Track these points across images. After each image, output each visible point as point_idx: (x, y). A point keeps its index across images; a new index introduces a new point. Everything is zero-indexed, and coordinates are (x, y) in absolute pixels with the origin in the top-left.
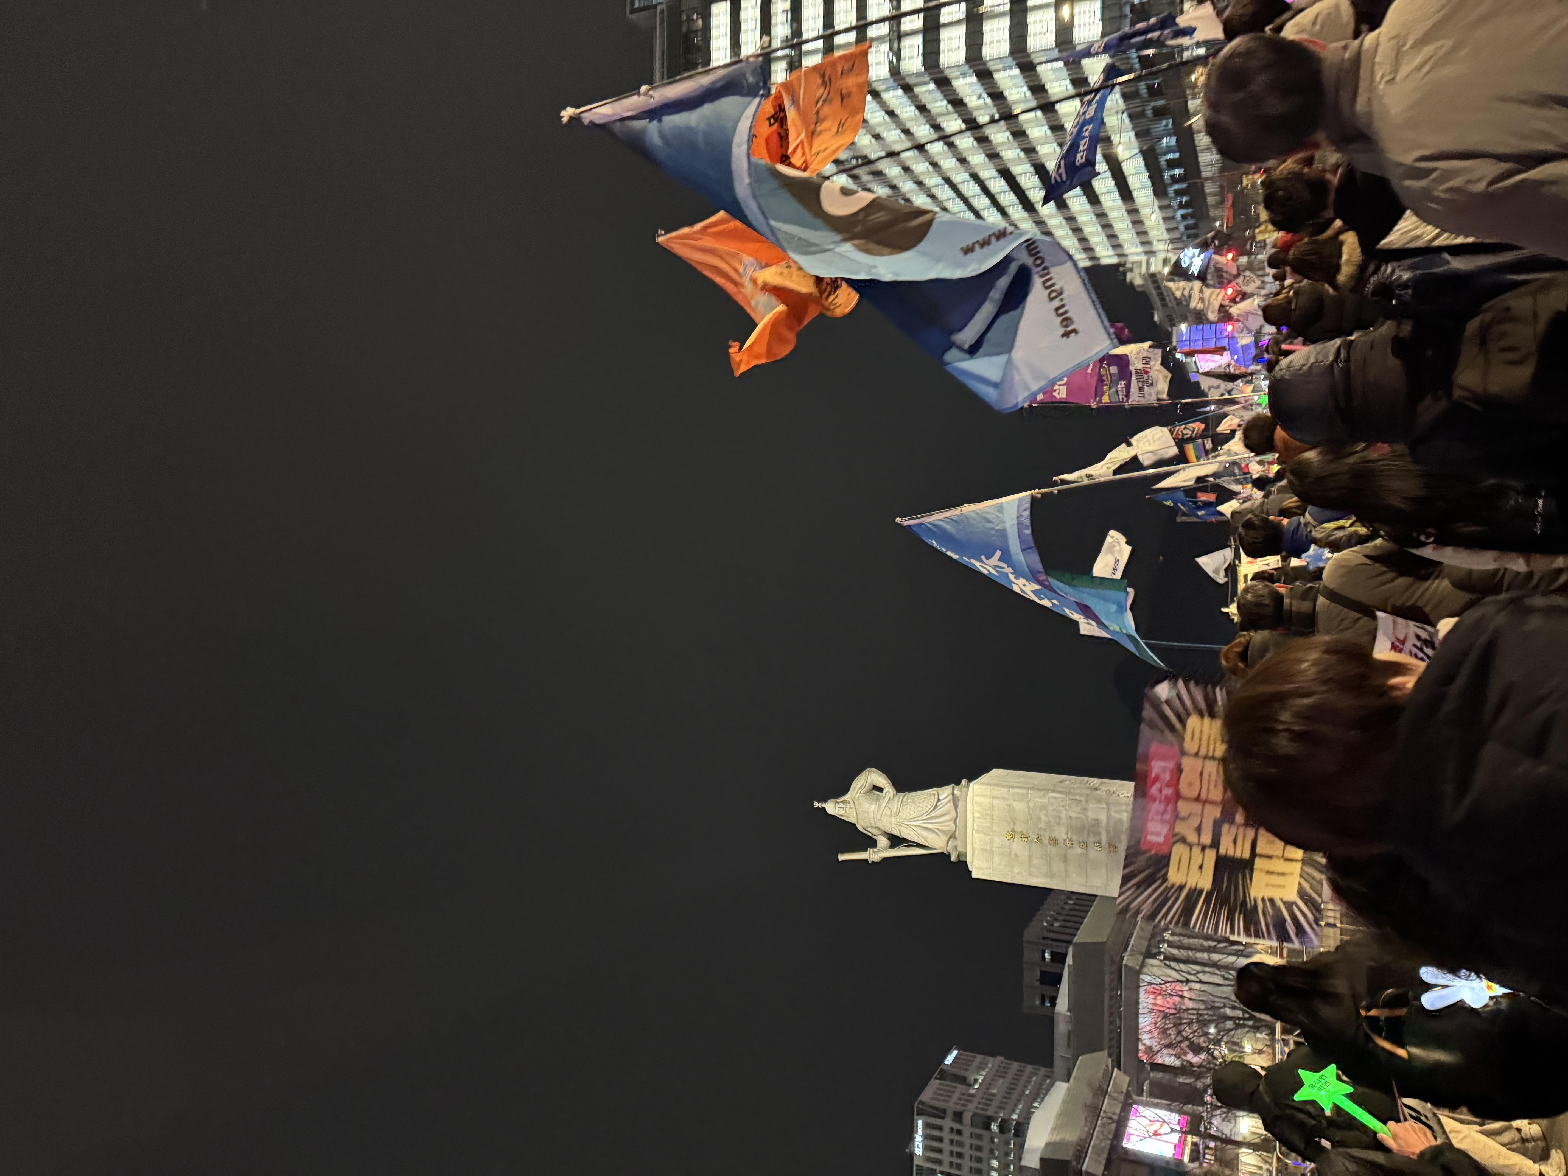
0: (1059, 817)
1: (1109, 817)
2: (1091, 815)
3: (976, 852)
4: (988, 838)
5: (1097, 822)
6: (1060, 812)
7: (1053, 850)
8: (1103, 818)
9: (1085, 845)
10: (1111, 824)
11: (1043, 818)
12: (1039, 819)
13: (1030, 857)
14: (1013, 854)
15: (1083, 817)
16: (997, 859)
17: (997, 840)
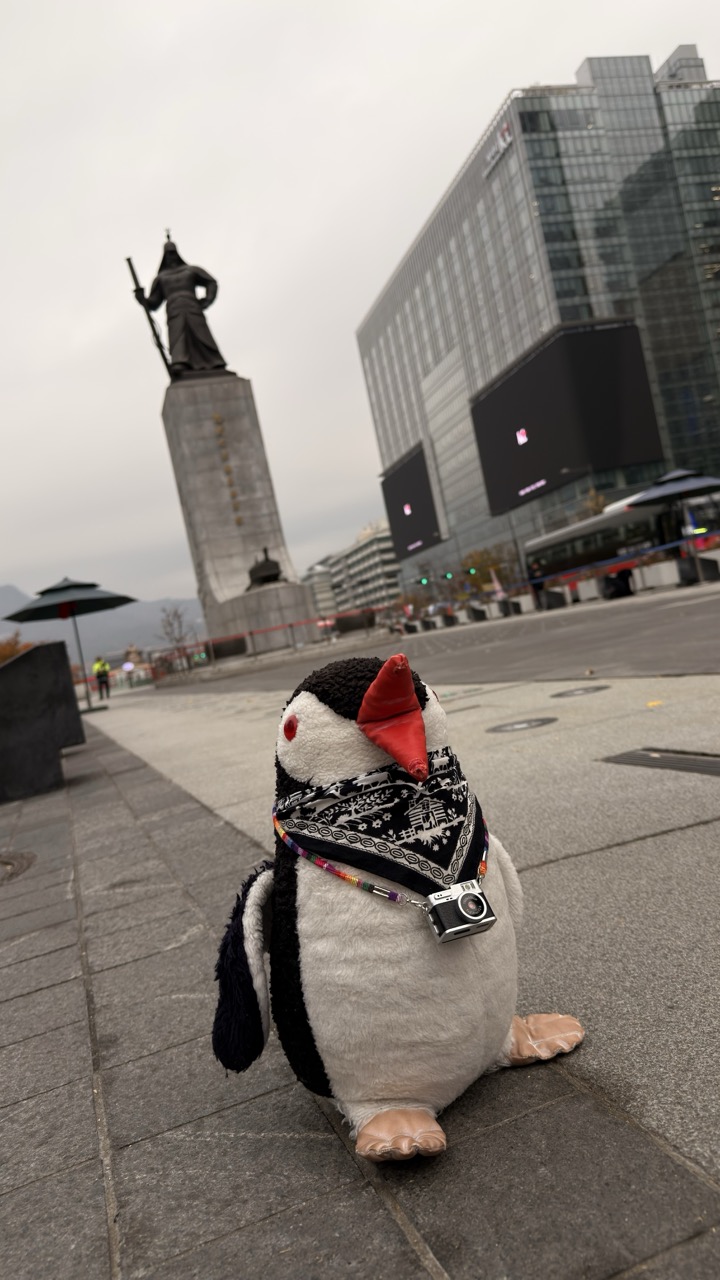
1: (259, 499)
3: (191, 389)
4: (208, 398)
7: (217, 458)
10: (256, 502)
12: (239, 441)
14: (200, 423)
15: (254, 478)
16: (191, 409)
17: (210, 406)
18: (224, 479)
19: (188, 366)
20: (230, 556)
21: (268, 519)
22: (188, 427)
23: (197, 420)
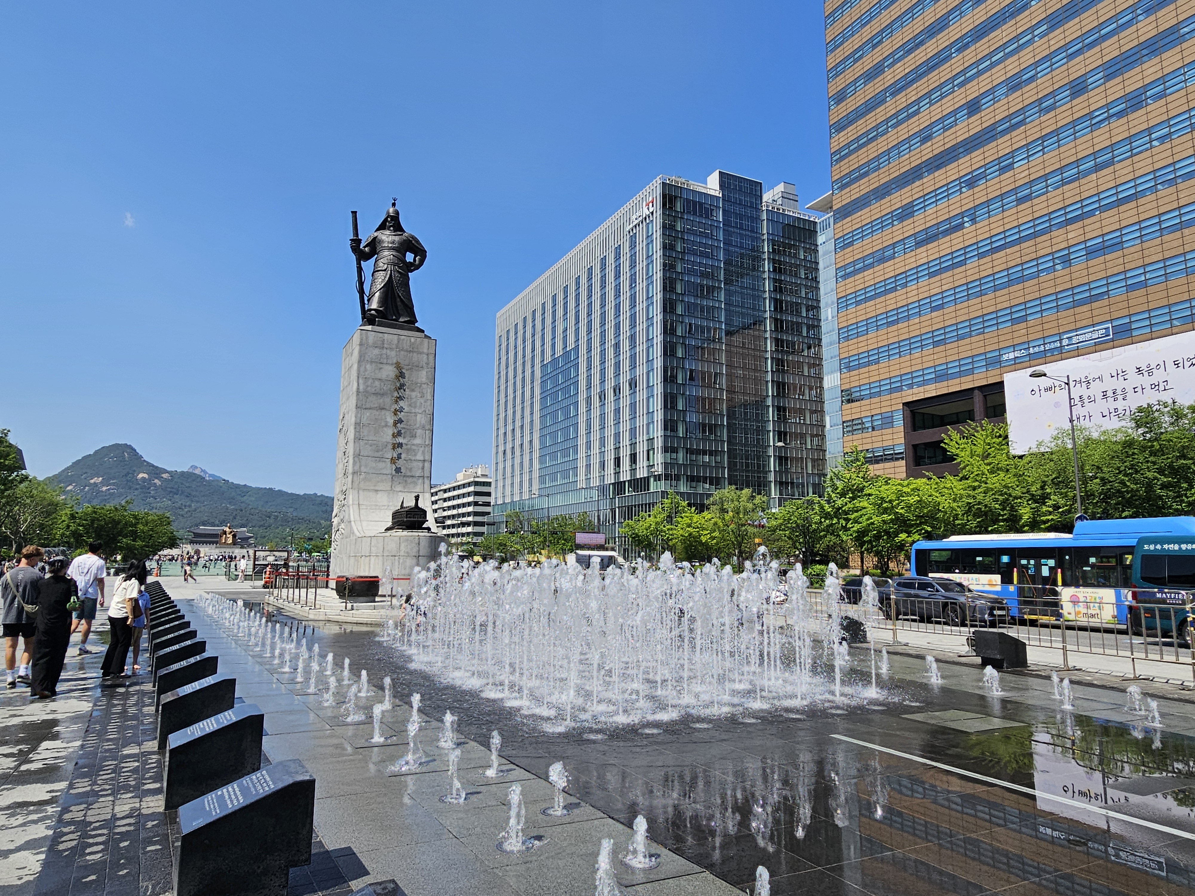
0: (415, 407)
1: (417, 445)
2: (419, 432)
3: (381, 335)
4: (394, 346)
5: (414, 436)
6: (420, 407)
7: (389, 399)
8: (417, 441)
9: (395, 425)
10: (414, 447)
11: (414, 394)
12: (413, 390)
13: (381, 380)
14: (381, 366)
15: (418, 425)
16: (376, 351)
17: (393, 353)
18: (390, 420)
19: (381, 315)
20: (377, 491)
21: (421, 464)
22: (368, 366)
23: (379, 363)
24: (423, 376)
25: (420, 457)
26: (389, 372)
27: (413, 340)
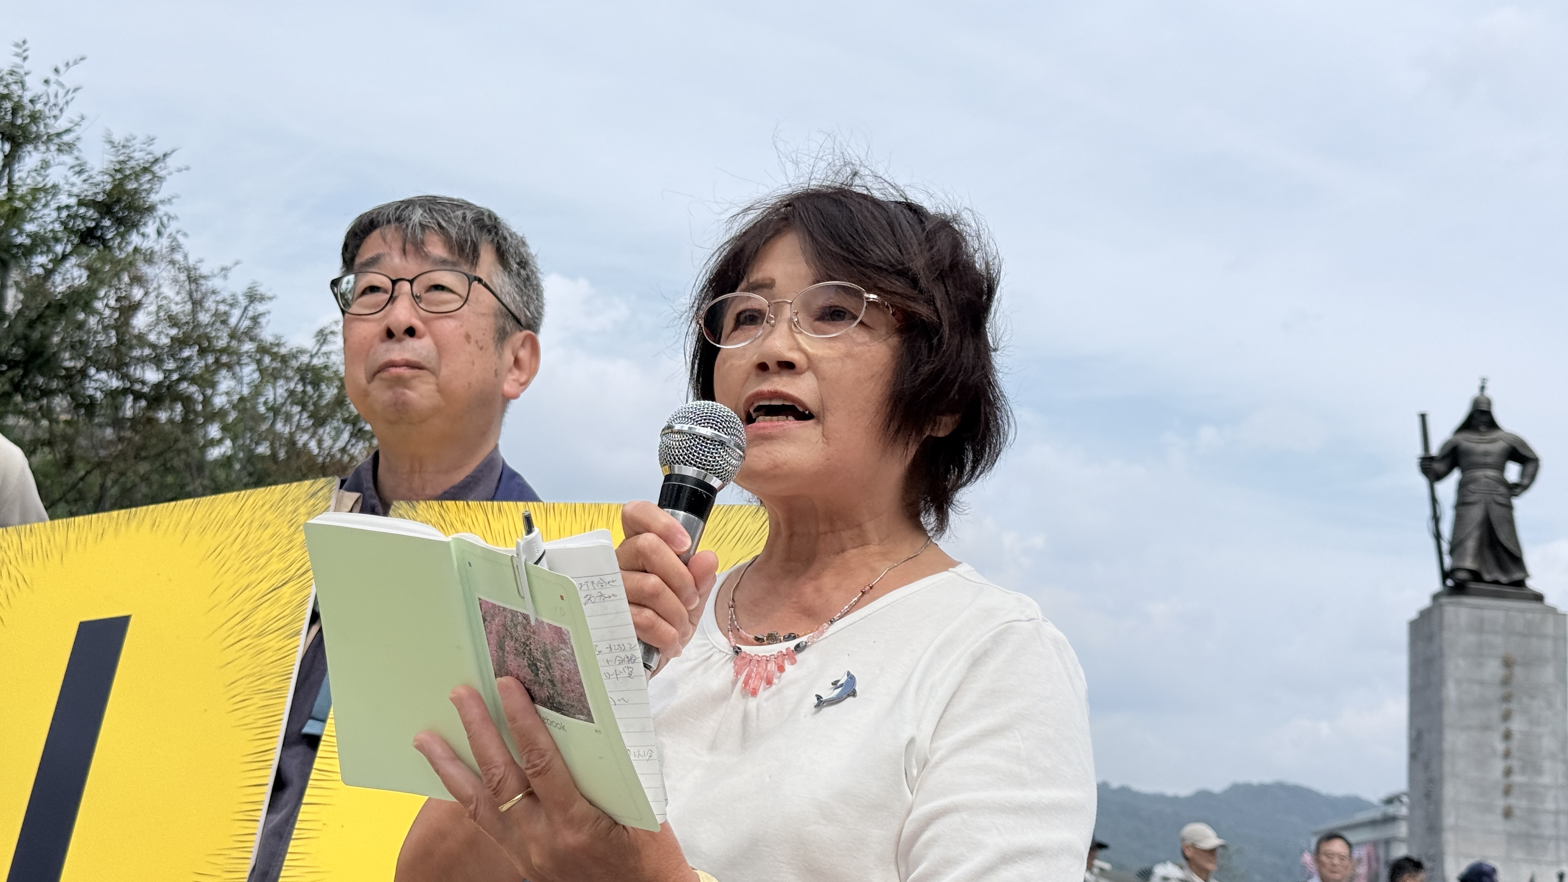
0: (1539, 724)
1: (1546, 787)
2: (1547, 765)
3: (1478, 612)
4: (1500, 628)
5: (1539, 771)
6: (1547, 724)
7: (1495, 714)
8: (1546, 779)
9: (1507, 755)
10: (1539, 790)
11: (1535, 703)
12: (1532, 697)
13: (1482, 683)
14: (1482, 660)
15: (1544, 753)
16: (1472, 638)
17: (1499, 640)
18: (1500, 746)
19: (1476, 576)
21: (1551, 818)
22: (1461, 662)
23: (1478, 655)
24: (1548, 674)
25: (1550, 805)
26: (1493, 669)
27: (1529, 616)
